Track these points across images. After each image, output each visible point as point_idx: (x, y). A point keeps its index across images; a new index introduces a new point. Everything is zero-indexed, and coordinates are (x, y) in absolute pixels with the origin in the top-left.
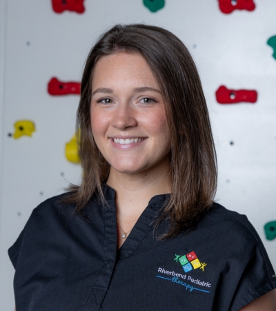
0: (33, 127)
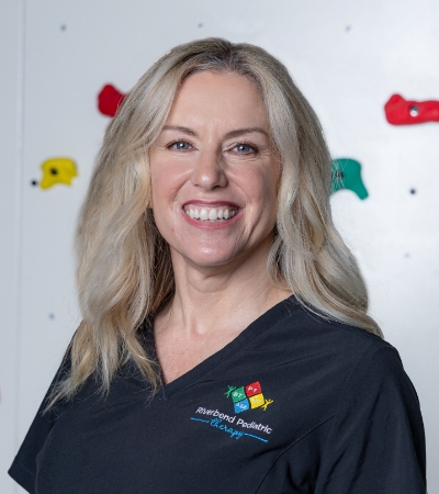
0: (74, 170)
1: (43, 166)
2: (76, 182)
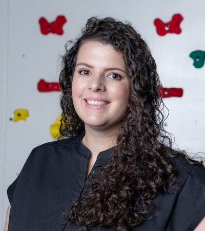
0: (27, 114)
1: (15, 112)
2: (28, 119)
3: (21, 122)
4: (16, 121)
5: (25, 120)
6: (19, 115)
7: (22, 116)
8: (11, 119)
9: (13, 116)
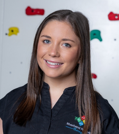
0: (18, 31)
1: (9, 29)
2: (18, 34)
3: (13, 36)
4: (10, 35)
5: (16, 34)
6: (12, 31)
7: (15, 32)
8: (6, 34)
9: (8, 32)
